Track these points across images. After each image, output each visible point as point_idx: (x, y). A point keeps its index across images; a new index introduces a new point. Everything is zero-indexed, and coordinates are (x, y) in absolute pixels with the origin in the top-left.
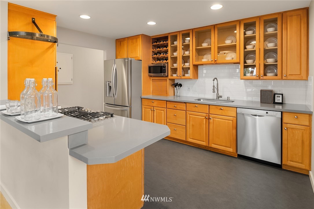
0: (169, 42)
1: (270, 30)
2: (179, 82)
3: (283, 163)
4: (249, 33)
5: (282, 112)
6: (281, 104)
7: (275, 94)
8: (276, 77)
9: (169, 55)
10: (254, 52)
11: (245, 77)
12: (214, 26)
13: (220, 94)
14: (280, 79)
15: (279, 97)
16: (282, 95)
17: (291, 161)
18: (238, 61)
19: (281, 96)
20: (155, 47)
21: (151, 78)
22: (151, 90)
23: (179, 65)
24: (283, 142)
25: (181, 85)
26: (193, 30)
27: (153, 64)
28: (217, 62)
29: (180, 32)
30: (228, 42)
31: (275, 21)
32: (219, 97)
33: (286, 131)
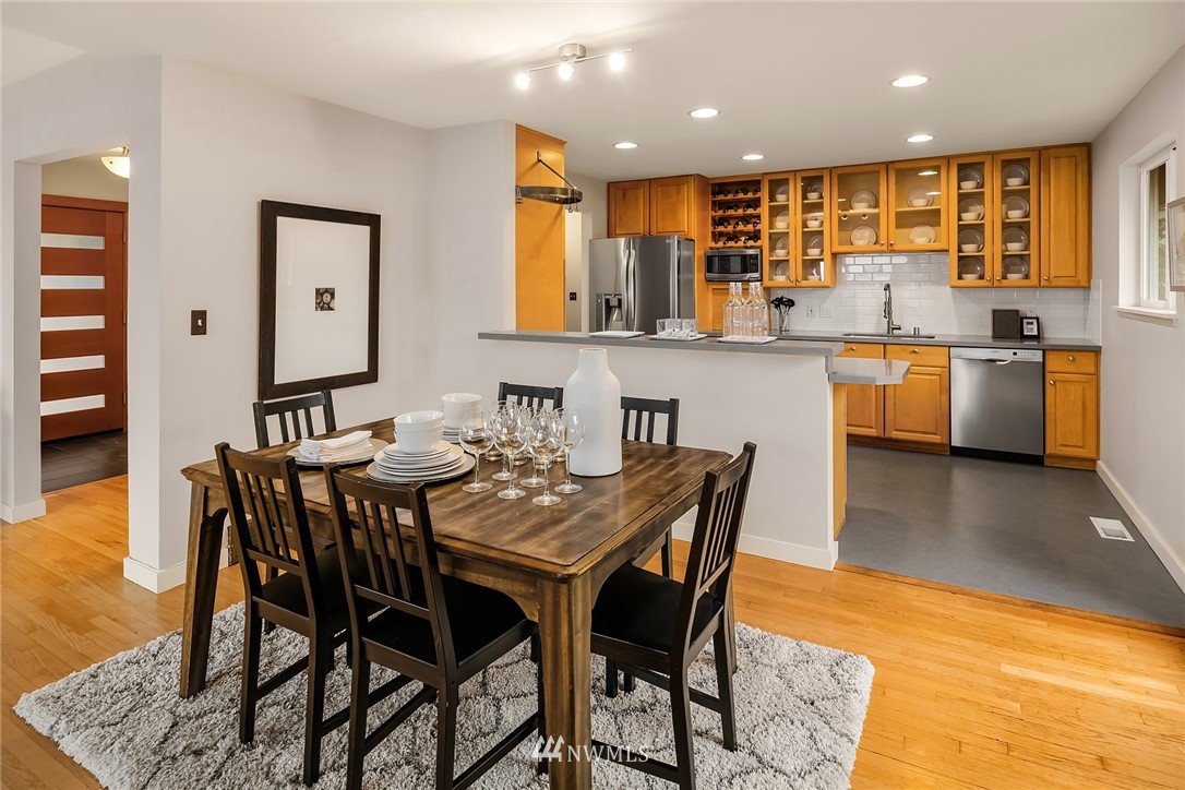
0: (764, 195)
1: (1014, 183)
2: (787, 295)
3: (1048, 452)
4: (969, 186)
5: (1044, 351)
6: (1037, 338)
7: (1022, 319)
8: (1026, 282)
9: (764, 226)
10: (979, 228)
11: (961, 283)
12: (887, 165)
13: (896, 322)
14: (1035, 287)
15: (1032, 323)
16: (1038, 319)
17: (1062, 445)
18: (945, 247)
19: (1035, 321)
20: (718, 205)
21: (711, 286)
22: (711, 315)
23: (792, 251)
24: (1048, 410)
25: (791, 303)
26: (831, 170)
27: (711, 248)
28: (895, 248)
29: (798, 173)
30: (919, 204)
31: (1025, 162)
32: (891, 328)
33: (1053, 387)
